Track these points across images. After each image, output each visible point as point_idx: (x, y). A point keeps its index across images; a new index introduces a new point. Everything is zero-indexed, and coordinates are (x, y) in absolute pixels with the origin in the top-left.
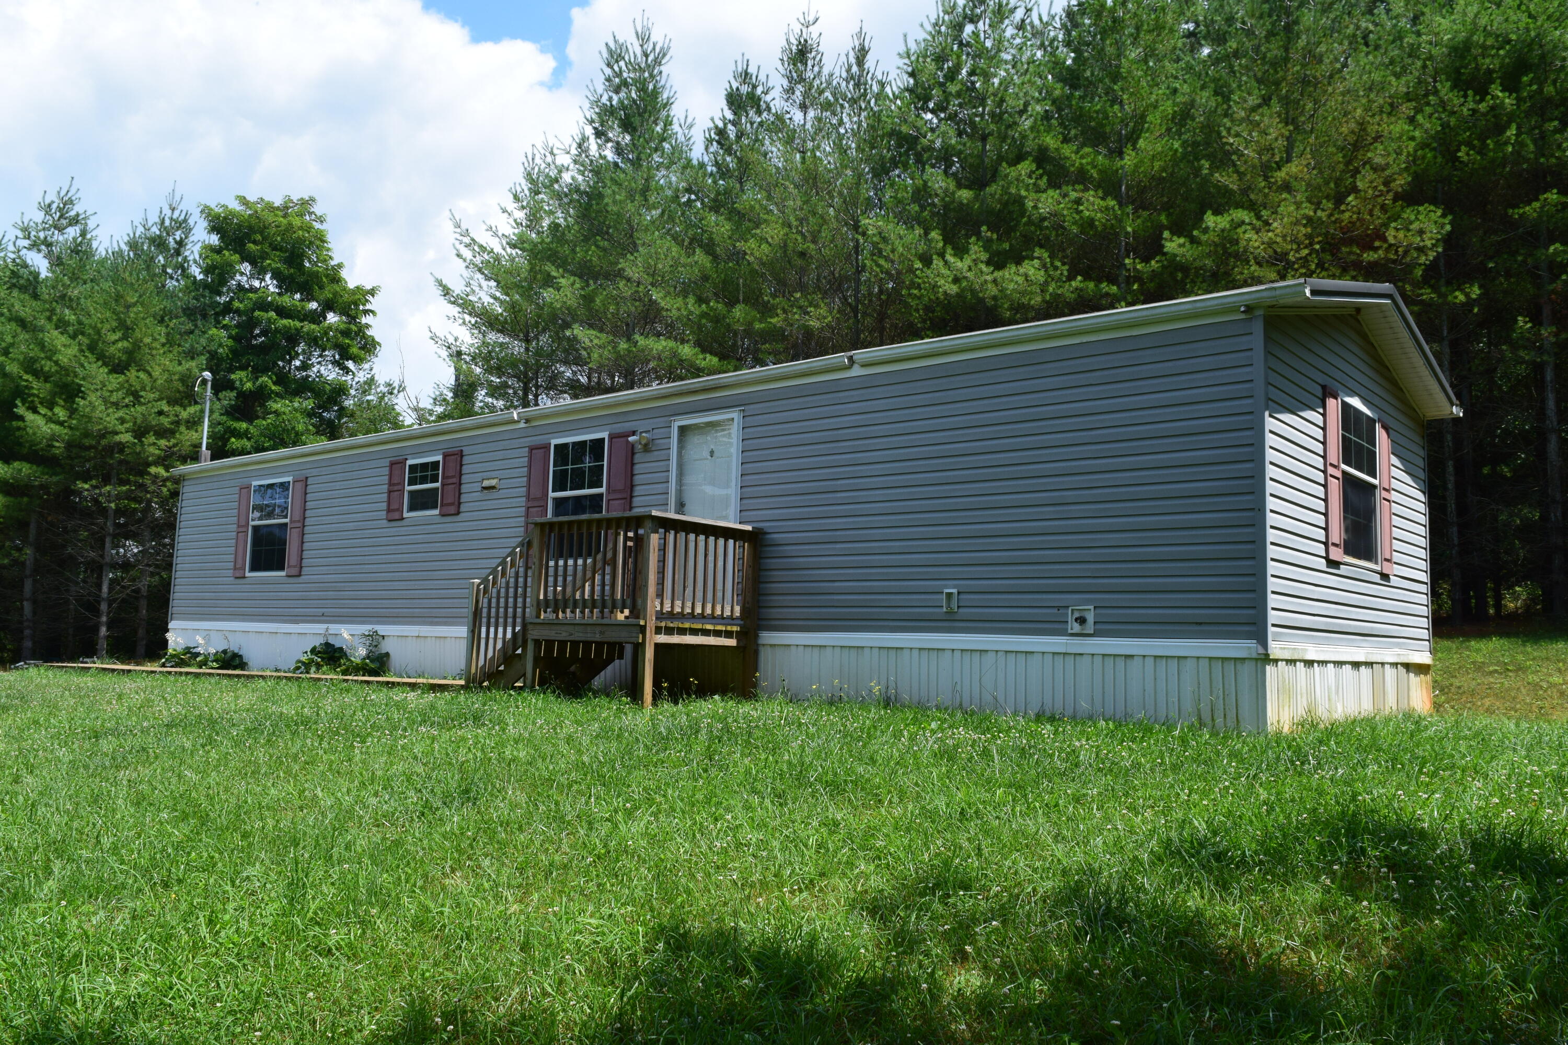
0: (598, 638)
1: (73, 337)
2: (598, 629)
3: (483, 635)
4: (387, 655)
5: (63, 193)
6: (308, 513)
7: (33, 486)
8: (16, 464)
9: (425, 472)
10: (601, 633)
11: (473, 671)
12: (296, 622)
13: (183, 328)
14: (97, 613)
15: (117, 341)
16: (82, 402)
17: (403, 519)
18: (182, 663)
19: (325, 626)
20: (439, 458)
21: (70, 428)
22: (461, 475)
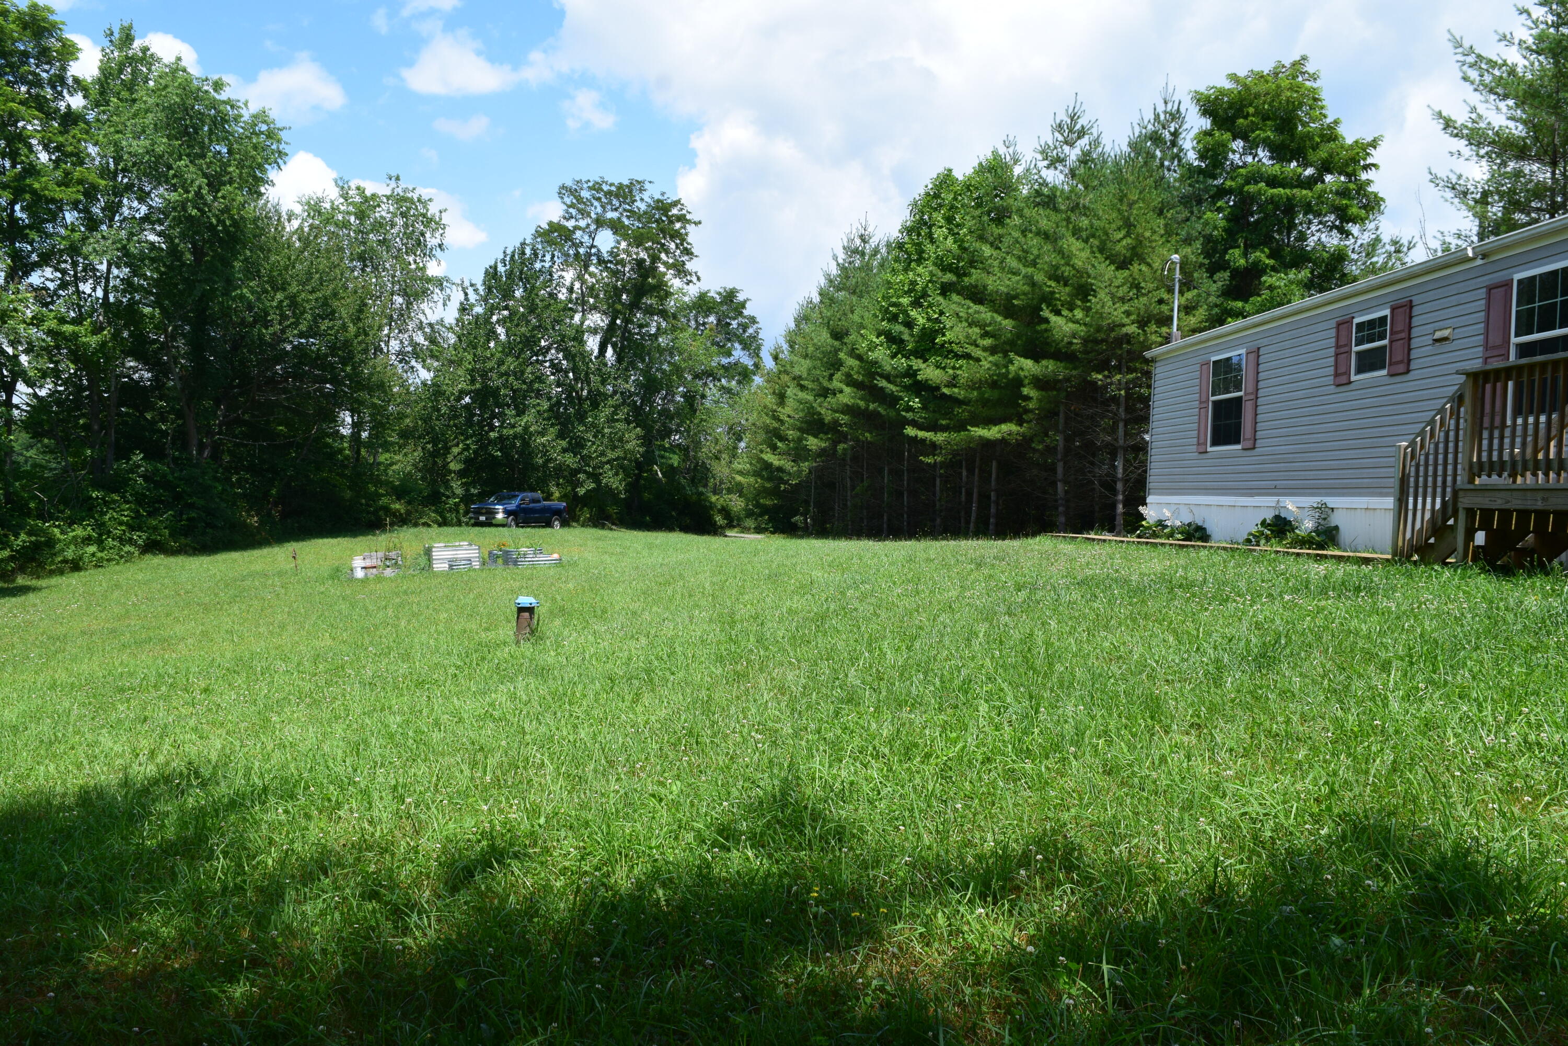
0: (1539, 505)
1: (1086, 241)
2: (1540, 495)
3: (1411, 506)
4: (1336, 528)
5: (1070, 111)
6: (1261, 384)
7: (1059, 381)
8: (1044, 362)
9: (1372, 329)
10: (1543, 499)
11: (1400, 544)
12: (1252, 495)
13: (1181, 217)
14: (1114, 492)
15: (1122, 239)
16: (1094, 300)
17: (1350, 383)
18: (1155, 535)
19: (1275, 499)
20: (1387, 312)
21: (1085, 325)
22: (1410, 328)
